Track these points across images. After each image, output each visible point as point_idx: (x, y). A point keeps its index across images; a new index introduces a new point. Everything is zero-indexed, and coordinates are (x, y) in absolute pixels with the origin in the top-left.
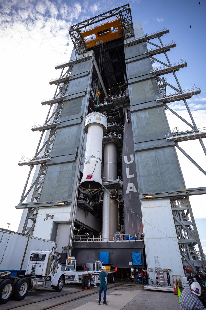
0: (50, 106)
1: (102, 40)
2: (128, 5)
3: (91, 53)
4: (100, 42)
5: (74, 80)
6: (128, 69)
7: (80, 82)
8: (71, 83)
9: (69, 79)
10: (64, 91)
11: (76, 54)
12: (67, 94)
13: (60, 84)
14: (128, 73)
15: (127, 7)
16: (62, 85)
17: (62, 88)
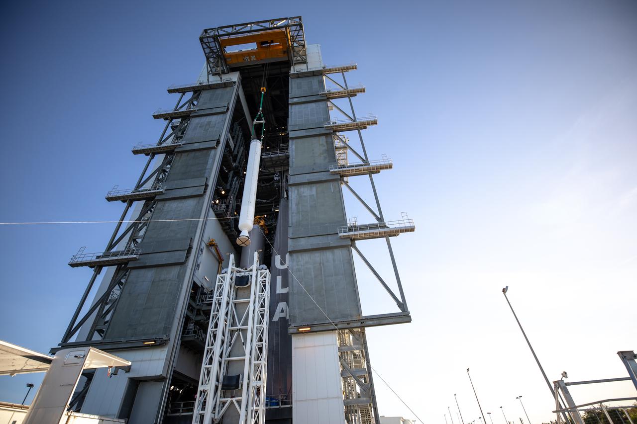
0: (149, 157)
1: (254, 56)
2: (300, 18)
3: (235, 77)
4: (250, 59)
5: (200, 118)
6: (293, 114)
7: (209, 123)
8: (195, 121)
9: (192, 115)
10: (179, 134)
11: (209, 73)
12: (184, 140)
13: (174, 121)
14: (291, 120)
15: (298, 20)
16: (177, 122)
17: (176, 127)
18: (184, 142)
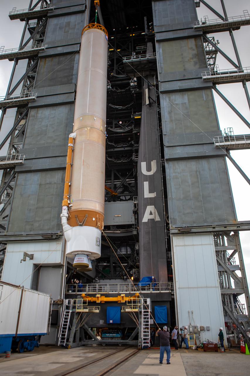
0: (13, 62)
5: (58, 18)
6: (157, 12)
7: (68, 24)
8: (52, 23)
9: (49, 15)
10: (38, 37)
12: (46, 44)
13: (30, 22)
14: (156, 20)
16: (33, 23)
17: (34, 28)
18: (46, 46)
